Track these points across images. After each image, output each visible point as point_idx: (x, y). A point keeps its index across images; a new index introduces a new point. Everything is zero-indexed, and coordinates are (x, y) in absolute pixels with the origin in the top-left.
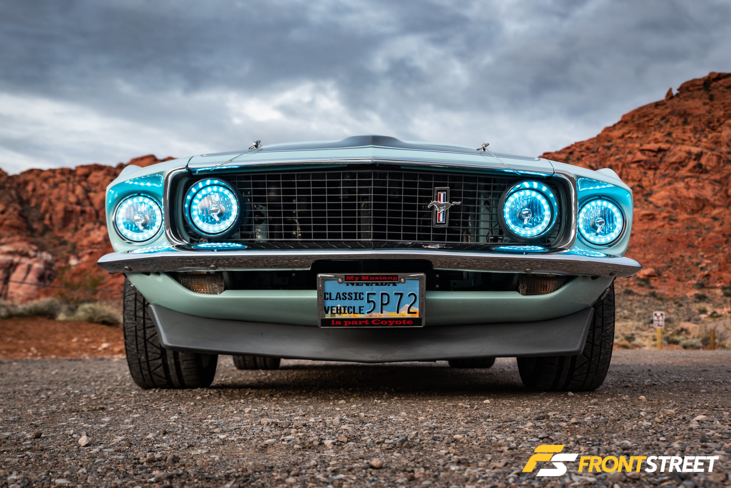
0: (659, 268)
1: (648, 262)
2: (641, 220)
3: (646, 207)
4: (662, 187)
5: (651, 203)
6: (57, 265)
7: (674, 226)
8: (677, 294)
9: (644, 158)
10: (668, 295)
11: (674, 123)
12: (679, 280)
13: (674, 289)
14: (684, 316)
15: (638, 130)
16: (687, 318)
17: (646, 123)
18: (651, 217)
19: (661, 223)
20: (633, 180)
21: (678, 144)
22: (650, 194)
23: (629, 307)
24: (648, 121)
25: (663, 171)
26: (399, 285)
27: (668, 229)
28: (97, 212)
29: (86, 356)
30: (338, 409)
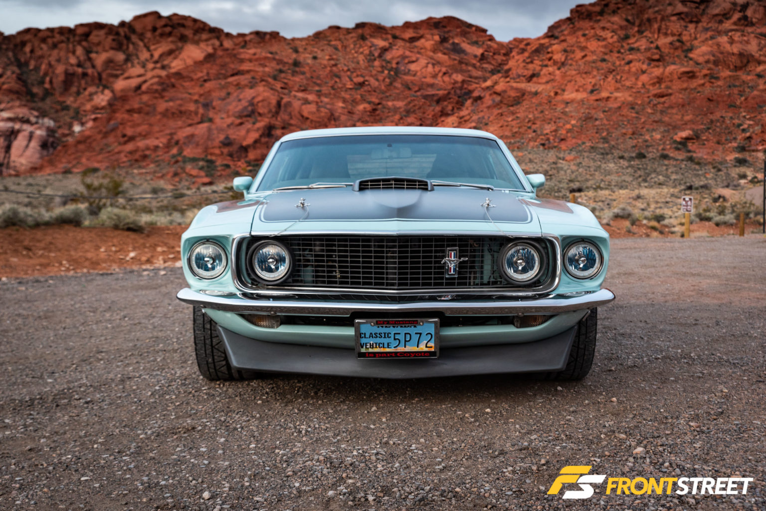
0: (697, 130)
1: (686, 124)
2: (679, 78)
3: (686, 64)
4: (703, 41)
5: (691, 59)
6: (60, 131)
7: (715, 85)
8: (716, 158)
9: (686, 10)
10: (706, 159)
12: (718, 143)
13: (713, 153)
14: (722, 181)
16: (725, 184)
18: (691, 74)
19: (702, 82)
20: (673, 35)
22: (690, 50)
23: (665, 172)
25: (705, 25)
26: (418, 327)
27: (708, 88)
28: (100, 75)
29: (115, 268)
30: (372, 426)
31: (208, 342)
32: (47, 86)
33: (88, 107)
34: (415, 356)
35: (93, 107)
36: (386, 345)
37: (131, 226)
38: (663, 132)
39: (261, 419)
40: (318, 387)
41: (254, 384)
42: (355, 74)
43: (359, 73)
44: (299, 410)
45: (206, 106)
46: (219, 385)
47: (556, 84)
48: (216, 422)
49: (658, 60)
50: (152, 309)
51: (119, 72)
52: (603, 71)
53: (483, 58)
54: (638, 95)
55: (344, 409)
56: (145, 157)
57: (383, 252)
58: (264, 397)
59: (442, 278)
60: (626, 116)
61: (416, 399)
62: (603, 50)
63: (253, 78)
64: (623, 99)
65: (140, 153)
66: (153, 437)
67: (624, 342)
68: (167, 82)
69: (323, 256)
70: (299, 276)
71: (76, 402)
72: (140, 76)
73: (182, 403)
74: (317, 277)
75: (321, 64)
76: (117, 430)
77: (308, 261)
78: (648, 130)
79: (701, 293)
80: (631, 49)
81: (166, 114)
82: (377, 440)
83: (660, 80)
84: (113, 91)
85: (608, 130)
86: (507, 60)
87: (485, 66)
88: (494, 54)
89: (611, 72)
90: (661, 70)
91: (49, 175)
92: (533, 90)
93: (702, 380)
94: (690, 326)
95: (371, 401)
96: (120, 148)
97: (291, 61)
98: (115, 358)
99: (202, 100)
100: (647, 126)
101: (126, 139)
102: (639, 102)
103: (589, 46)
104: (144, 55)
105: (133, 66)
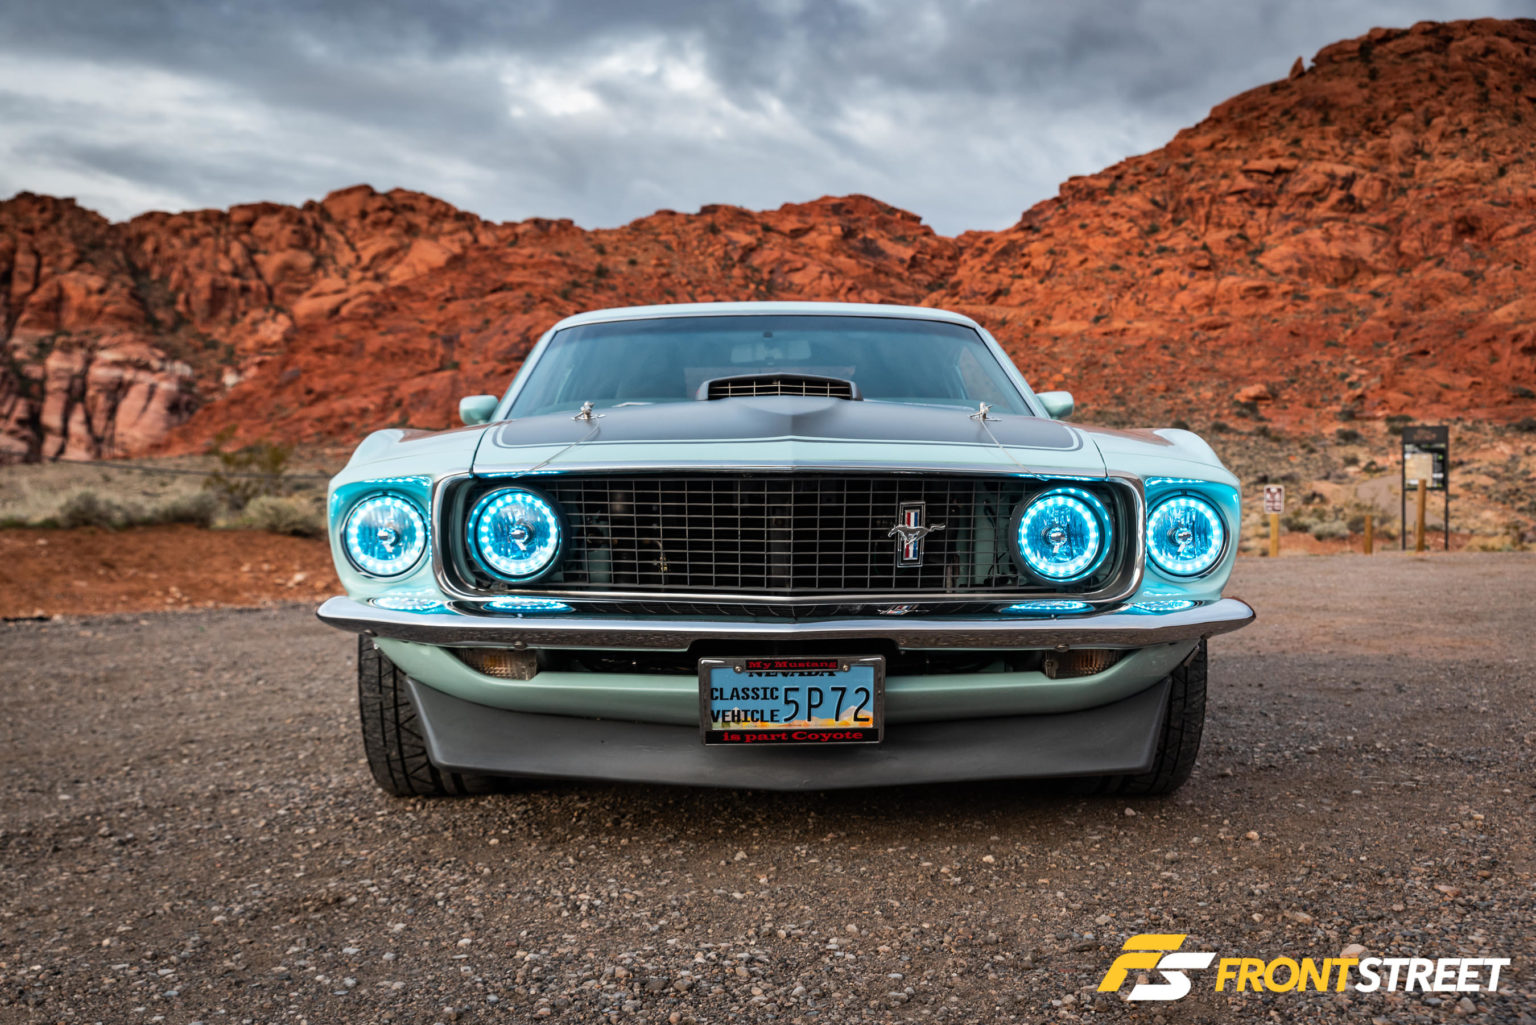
0: (1274, 383)
1: (1254, 374)
2: (1243, 298)
3: (1252, 274)
4: (1281, 238)
5: (1261, 266)
6: (202, 384)
7: (1302, 309)
8: (1306, 430)
9: (1251, 185)
10: (1289, 433)
11: (1305, 122)
12: (1310, 405)
13: (1301, 422)
14: (1318, 469)
15: (1239, 135)
16: (1323, 473)
17: (1255, 123)
18: (1261, 292)
19: (1280, 304)
20: (1231, 226)
21: (1311, 160)
22: (1259, 251)
24: (1258, 118)
25: (1283, 210)
26: (839, 675)
27: (1291, 314)
28: (270, 290)
29: (266, 600)
30: (738, 895)
31: (389, 714)
32: (181, 308)
33: (250, 343)
34: (831, 740)
35: (257, 343)
36: (767, 716)
37: (300, 527)
38: (1216, 387)
39: (492, 880)
40: (623, 810)
41: (487, 803)
42: (699, 290)
43: (707, 288)
44: (577, 858)
45: (450, 341)
46: (414, 805)
47: (1035, 307)
48: (392, 886)
49: (1207, 268)
50: (314, 666)
51: (302, 286)
52: (1114, 286)
53: (914, 263)
54: (1174, 326)
55: (677, 857)
56: (345, 427)
57: (760, 511)
58: (505, 832)
59: (889, 571)
60: (1155, 361)
61: (830, 835)
62: (1115, 251)
63: (529, 296)
64: (1148, 332)
65: (336, 421)
66: (242, 921)
67: (1232, 721)
68: (384, 301)
69: (630, 521)
70: (580, 566)
71: (101, 841)
72: (338, 292)
73: (327, 845)
74: (617, 567)
75: (642, 273)
76: (167, 905)
77: (597, 532)
78: (1191, 384)
79: (1342, 638)
80: (1162, 250)
81: (380, 355)
82: (748, 926)
83: (1210, 301)
84: (291, 317)
85: (1124, 383)
86: (955, 268)
87: (918, 276)
88: (933, 257)
89: (1129, 288)
90: (1212, 284)
91: (181, 457)
92: (999, 317)
93: (1418, 794)
94: (1348, 693)
95: (733, 840)
96: (303, 412)
97: (592, 268)
98: (215, 754)
99: (442, 332)
100: (1189, 378)
101: (312, 397)
102: (1176, 338)
103: (1091, 245)
104: (346, 257)
105: (326, 275)
